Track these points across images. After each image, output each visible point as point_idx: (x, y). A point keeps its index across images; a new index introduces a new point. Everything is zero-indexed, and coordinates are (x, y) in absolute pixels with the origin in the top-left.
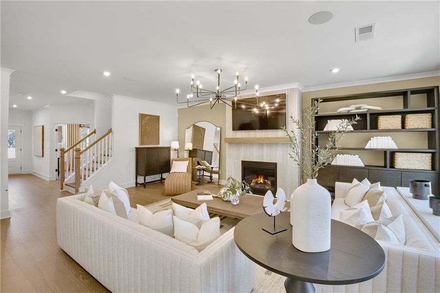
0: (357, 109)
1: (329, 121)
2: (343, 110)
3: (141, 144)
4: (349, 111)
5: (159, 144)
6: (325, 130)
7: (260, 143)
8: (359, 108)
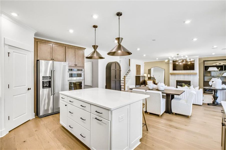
0: (219, 64)
1: (209, 68)
2: (214, 64)
3: (137, 75)
4: (216, 65)
5: (140, 75)
6: (208, 70)
7: (184, 74)
8: (220, 64)
